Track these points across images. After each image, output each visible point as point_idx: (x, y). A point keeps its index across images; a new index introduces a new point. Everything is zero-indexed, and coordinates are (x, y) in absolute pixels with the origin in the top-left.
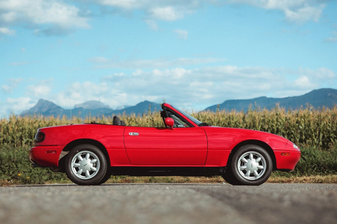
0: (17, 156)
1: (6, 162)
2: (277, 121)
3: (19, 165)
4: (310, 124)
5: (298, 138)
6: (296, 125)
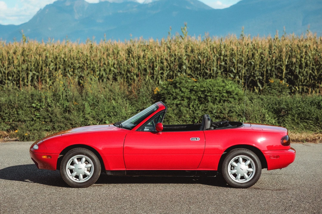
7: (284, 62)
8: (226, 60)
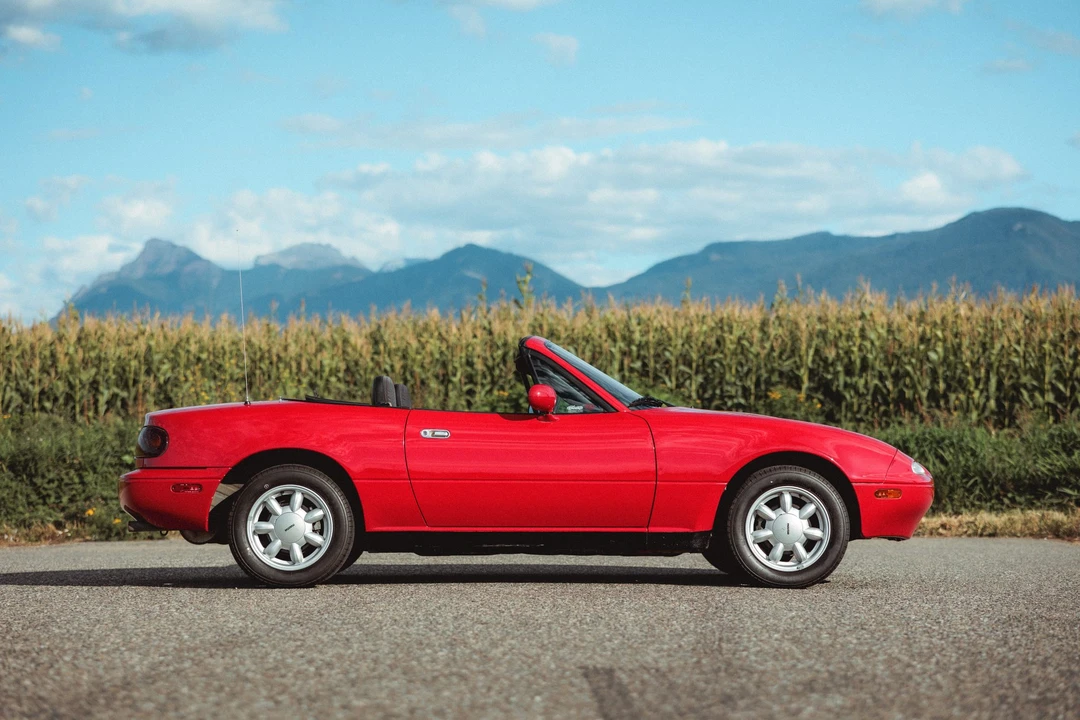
0: (82, 449)
1: (51, 468)
2: (863, 336)
3: (90, 477)
4: (960, 345)
5: (923, 389)
6: (918, 348)
7: (805, 358)
8: (645, 357)
